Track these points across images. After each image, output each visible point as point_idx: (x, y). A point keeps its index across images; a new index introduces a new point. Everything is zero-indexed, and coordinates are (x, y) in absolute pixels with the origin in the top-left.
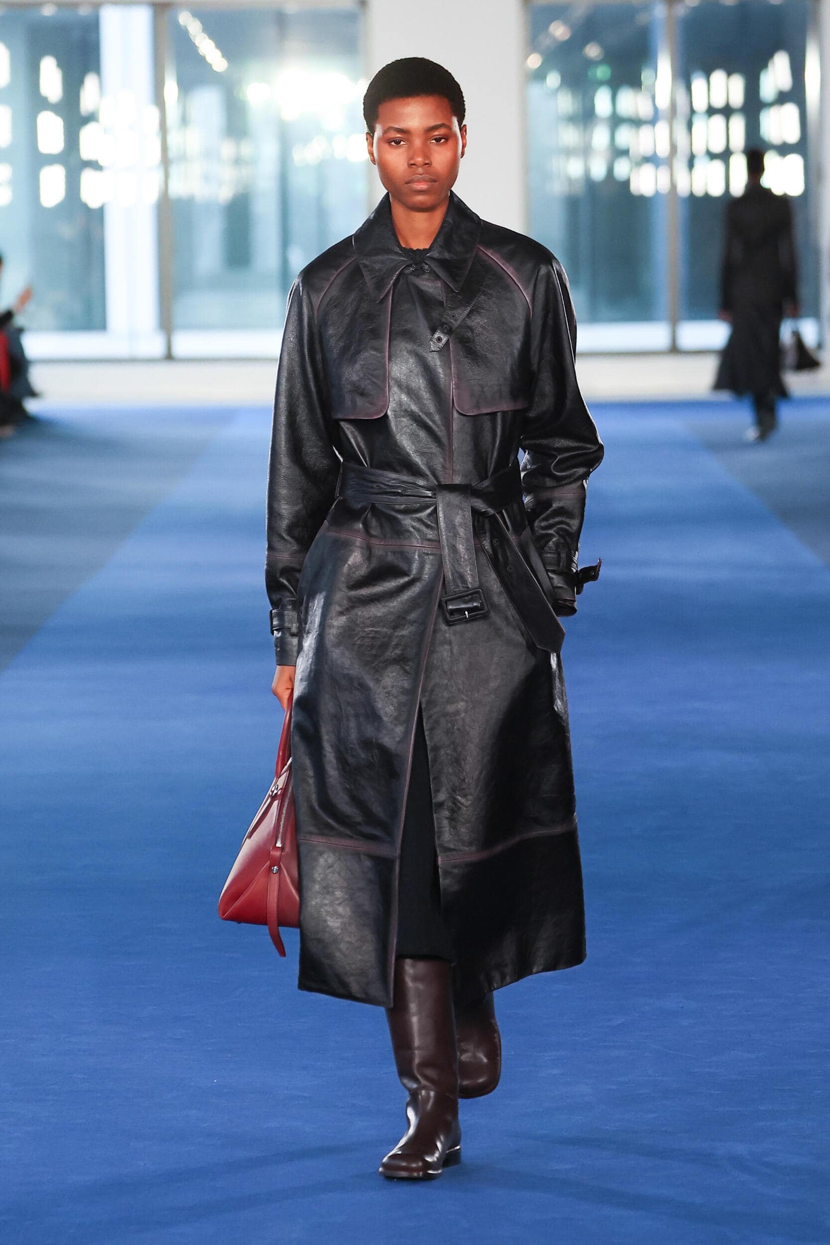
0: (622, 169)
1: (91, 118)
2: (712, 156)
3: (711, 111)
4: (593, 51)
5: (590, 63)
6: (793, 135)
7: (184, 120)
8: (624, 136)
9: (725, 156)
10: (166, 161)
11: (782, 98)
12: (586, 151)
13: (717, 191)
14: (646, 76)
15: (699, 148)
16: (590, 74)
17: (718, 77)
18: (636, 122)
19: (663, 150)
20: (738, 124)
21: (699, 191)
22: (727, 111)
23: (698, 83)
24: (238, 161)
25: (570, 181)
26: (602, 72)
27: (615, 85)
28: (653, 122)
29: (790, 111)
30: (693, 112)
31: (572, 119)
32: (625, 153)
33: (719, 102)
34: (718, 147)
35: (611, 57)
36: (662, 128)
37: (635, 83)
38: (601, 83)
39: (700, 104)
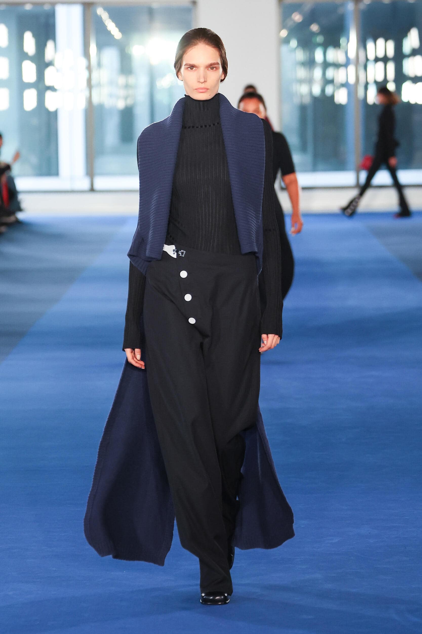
0: (329, 90)
1: (50, 64)
2: (377, 83)
3: (377, 60)
4: (315, 28)
5: (313, 34)
7: (99, 65)
8: (330, 73)
10: (90, 86)
11: (414, 53)
12: (310, 81)
14: (343, 41)
15: (371, 79)
16: (313, 40)
17: (381, 42)
18: (337, 66)
19: (352, 80)
20: (391, 66)
21: (370, 102)
22: (385, 60)
23: (370, 45)
24: (127, 86)
25: (302, 96)
26: (320, 39)
27: (325, 46)
28: (346, 65)
29: (418, 60)
30: (367, 60)
31: (303, 64)
32: (331, 82)
33: (381, 55)
34: (381, 79)
35: (324, 31)
36: (351, 69)
37: (337, 45)
38: (319, 45)
39: (371, 56)
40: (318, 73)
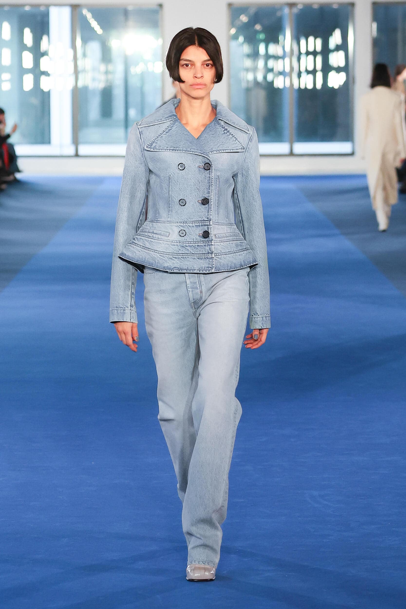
0: (270, 77)
1: (45, 54)
2: (308, 72)
3: (308, 53)
4: (258, 27)
5: (257, 32)
6: (342, 64)
7: (84, 55)
8: (271, 63)
9: (314, 72)
10: (76, 72)
11: (338, 48)
12: (255, 69)
13: (310, 86)
14: (281, 38)
15: (303, 69)
16: (257, 37)
17: (311, 39)
18: (276, 58)
19: (287, 69)
20: (319, 59)
21: (302, 87)
22: (315, 53)
23: (303, 42)
24: (107, 73)
25: (248, 82)
26: (262, 36)
27: (267, 42)
28: (283, 57)
29: (341, 54)
30: (300, 53)
31: (248, 56)
32: (271, 70)
33: (311, 49)
34: (311, 68)
35: (265, 30)
36: (287, 60)
37: (276, 41)
38: (261, 41)
39: (303, 50)
40: (261, 63)
